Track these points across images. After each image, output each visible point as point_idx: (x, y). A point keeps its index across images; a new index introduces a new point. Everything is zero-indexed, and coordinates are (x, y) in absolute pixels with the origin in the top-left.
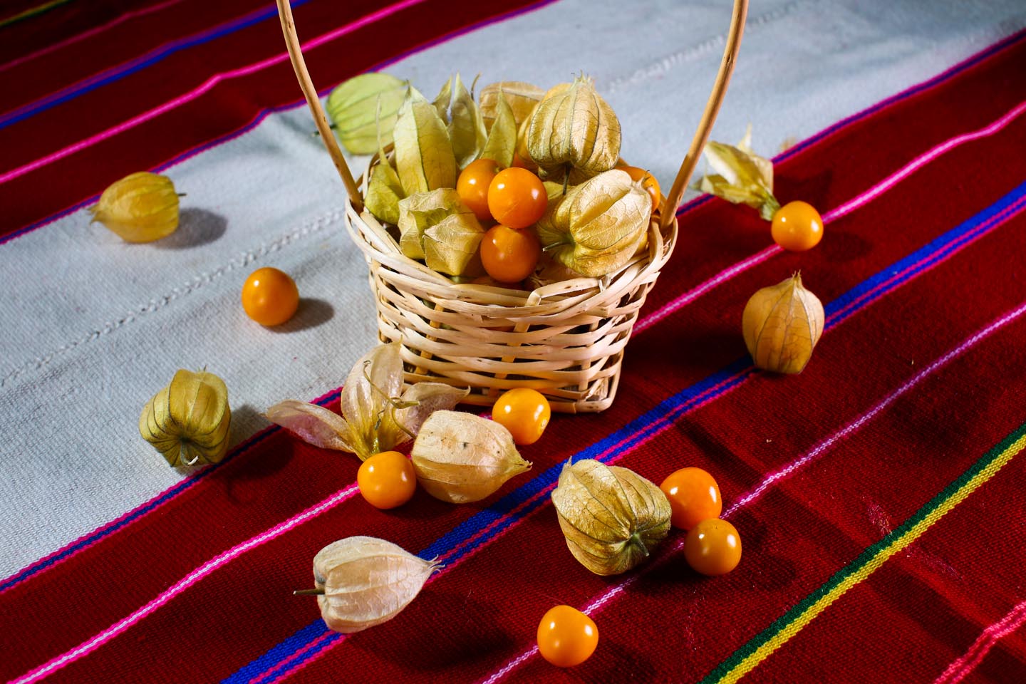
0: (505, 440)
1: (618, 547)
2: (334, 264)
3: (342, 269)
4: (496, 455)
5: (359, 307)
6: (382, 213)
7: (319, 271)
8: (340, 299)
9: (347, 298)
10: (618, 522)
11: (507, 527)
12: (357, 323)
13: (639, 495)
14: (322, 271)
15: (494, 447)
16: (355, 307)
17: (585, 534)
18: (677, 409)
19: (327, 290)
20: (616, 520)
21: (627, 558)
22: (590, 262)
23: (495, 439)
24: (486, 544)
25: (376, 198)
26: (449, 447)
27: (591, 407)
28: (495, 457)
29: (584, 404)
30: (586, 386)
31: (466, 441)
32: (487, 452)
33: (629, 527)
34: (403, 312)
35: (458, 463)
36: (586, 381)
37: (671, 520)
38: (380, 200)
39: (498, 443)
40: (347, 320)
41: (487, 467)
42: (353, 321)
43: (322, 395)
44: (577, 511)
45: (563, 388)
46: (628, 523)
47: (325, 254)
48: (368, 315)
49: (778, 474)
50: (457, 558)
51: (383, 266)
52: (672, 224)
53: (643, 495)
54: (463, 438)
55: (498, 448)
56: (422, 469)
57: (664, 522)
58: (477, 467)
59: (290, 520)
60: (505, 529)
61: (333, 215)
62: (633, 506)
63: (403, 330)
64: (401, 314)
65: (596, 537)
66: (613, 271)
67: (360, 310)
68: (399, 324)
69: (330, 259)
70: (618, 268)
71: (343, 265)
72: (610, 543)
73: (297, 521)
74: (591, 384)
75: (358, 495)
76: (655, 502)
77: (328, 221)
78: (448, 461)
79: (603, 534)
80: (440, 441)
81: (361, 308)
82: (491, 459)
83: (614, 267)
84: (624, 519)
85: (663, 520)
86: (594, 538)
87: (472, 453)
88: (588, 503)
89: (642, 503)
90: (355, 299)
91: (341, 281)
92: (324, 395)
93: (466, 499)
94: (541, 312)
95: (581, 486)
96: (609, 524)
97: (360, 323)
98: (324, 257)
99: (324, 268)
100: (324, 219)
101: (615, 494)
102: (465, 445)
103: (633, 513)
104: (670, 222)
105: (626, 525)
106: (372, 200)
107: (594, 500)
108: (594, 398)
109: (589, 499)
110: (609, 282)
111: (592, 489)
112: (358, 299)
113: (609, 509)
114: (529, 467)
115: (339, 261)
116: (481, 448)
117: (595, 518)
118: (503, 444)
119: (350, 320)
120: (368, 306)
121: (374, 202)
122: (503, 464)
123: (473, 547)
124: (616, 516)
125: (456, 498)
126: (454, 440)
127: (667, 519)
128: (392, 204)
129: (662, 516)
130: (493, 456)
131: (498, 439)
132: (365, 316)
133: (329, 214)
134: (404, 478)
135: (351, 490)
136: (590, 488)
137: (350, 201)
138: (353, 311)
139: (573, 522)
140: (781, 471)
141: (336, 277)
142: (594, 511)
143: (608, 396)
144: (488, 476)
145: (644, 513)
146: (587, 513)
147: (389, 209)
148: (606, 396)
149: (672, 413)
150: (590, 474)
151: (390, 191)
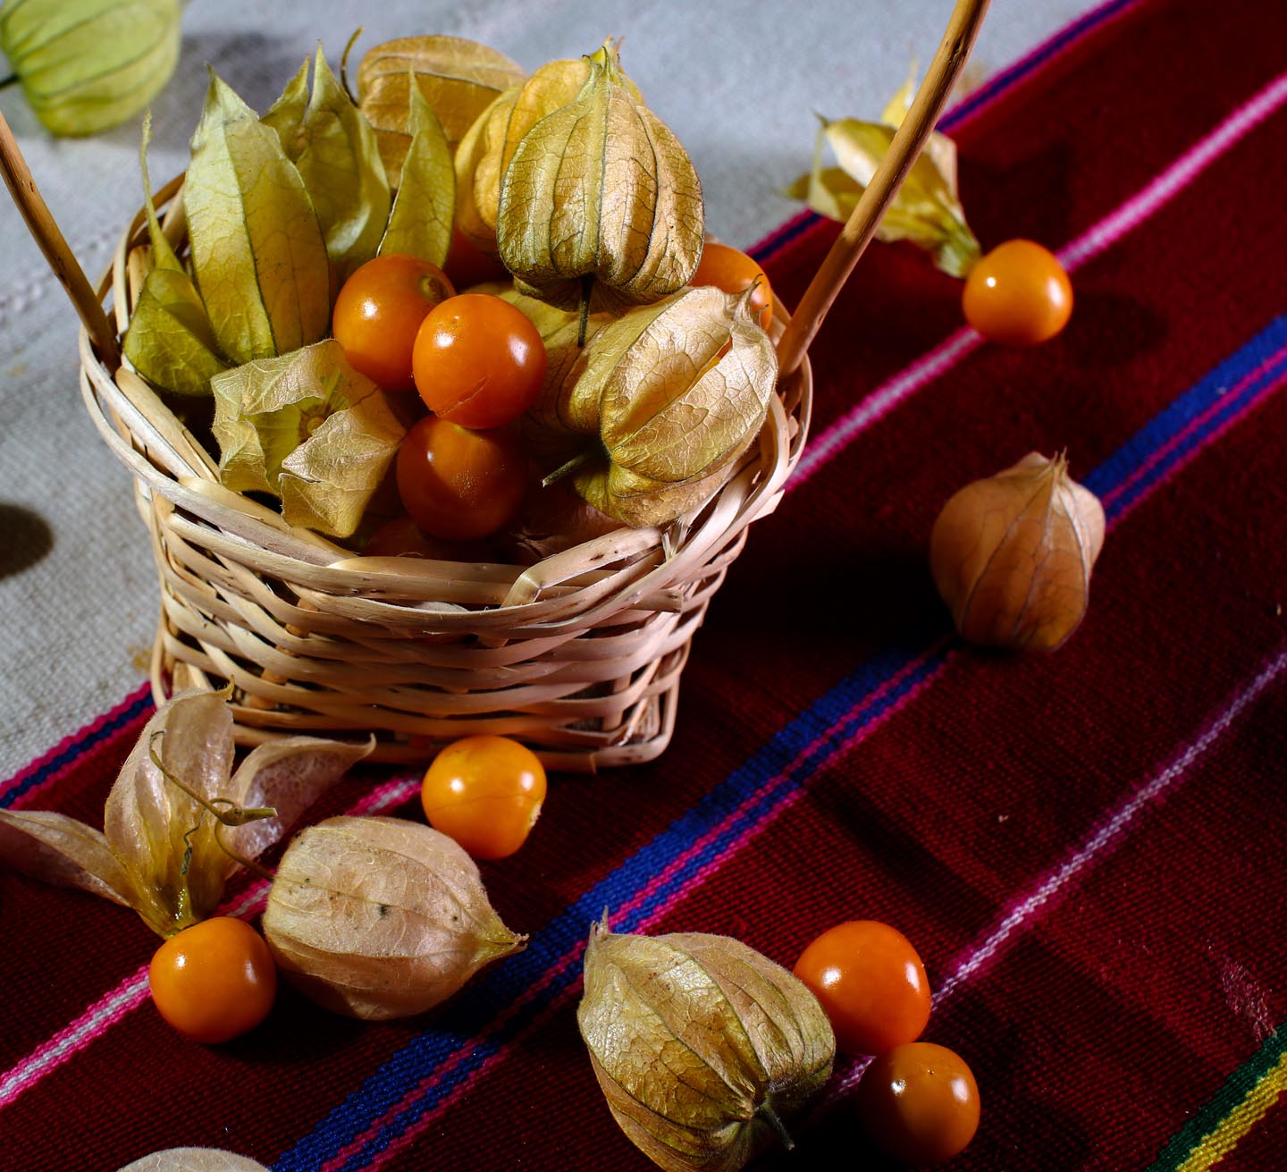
0: (469, 889)
1: (727, 1134)
2: (42, 413)
3: (60, 425)
4: (450, 925)
5: (105, 520)
6: (166, 373)
7: (11, 433)
8: (62, 504)
9: (78, 499)
10: (731, 1091)
11: (478, 1067)
12: (104, 562)
13: (771, 1024)
14: (18, 432)
15: (445, 911)
16: (98, 522)
17: (659, 1114)
18: (807, 753)
19: (32, 479)
20: (726, 1085)
21: (743, 1147)
22: (645, 502)
23: (447, 891)
24: (438, 1114)
25: (152, 343)
26: (349, 915)
27: (627, 759)
28: (449, 931)
29: (616, 752)
30: (617, 720)
31: (386, 901)
32: (433, 923)
33: (753, 1096)
34: (224, 593)
35: (372, 953)
36: (618, 713)
37: (835, 1062)
38: (160, 347)
39: (454, 899)
40: (83, 554)
41: (434, 955)
42: (95, 555)
43: (46, 748)
44: (640, 1065)
45: (569, 726)
46: (752, 1089)
47: (21, 391)
48: (127, 539)
49: (1031, 900)
50: (378, 1151)
51: (179, 510)
52: (800, 368)
53: (780, 1019)
54: (379, 893)
55: (453, 910)
56: (288, 955)
57: (820, 1068)
58: (412, 960)
59: (9, 1076)
60: (472, 1074)
61: (29, 289)
62: (762, 1052)
63: (224, 626)
64: (219, 597)
65: (682, 1121)
66: (690, 510)
67: (111, 529)
68: (214, 616)
69: (32, 403)
70: (700, 501)
71: (61, 414)
72: (713, 1131)
73: (23, 1077)
74: (628, 713)
75: (147, 1005)
76: (803, 1031)
77: (19, 304)
78: (349, 949)
79: (698, 1114)
80: (326, 898)
81: (111, 523)
82: (442, 937)
83: (694, 500)
84: (744, 1082)
85: (819, 1064)
86: (679, 1124)
87: (400, 929)
88: (665, 1048)
89: (780, 1042)
90: (95, 502)
91: (61, 455)
92: (52, 751)
93: (385, 1013)
94: (540, 616)
95: (648, 1010)
96: (711, 1093)
97: (111, 562)
98: (18, 397)
99: (21, 423)
100: (10, 299)
101: (722, 1029)
102: (384, 909)
103: (762, 1069)
104: (796, 366)
105: (747, 1093)
106: (143, 347)
107: (678, 1045)
108: (636, 739)
109: (666, 1042)
110: (684, 535)
111: (671, 1017)
112: (101, 501)
113: (712, 1064)
114: (522, 943)
115: (51, 404)
116: (417, 917)
117: (679, 1080)
118: (464, 898)
119: (90, 556)
120: (124, 516)
121: (146, 350)
122: (468, 943)
123: (409, 1124)
124: (726, 1079)
125: (365, 1010)
126: (358, 897)
127: (828, 1061)
128: (188, 355)
129: (818, 1057)
130: (444, 929)
131: (454, 889)
132: (119, 544)
133: (20, 285)
134: (250, 973)
135: (133, 990)
136: (667, 1019)
137: (91, 341)
138: (97, 535)
139: (629, 1087)
140: (1034, 892)
141: (49, 445)
142: (678, 1068)
143: (661, 732)
144: (436, 973)
145: (782, 1059)
146: (662, 1070)
147: (182, 365)
148: (655, 730)
149: (797, 764)
150: (662, 978)
151: (182, 330)
